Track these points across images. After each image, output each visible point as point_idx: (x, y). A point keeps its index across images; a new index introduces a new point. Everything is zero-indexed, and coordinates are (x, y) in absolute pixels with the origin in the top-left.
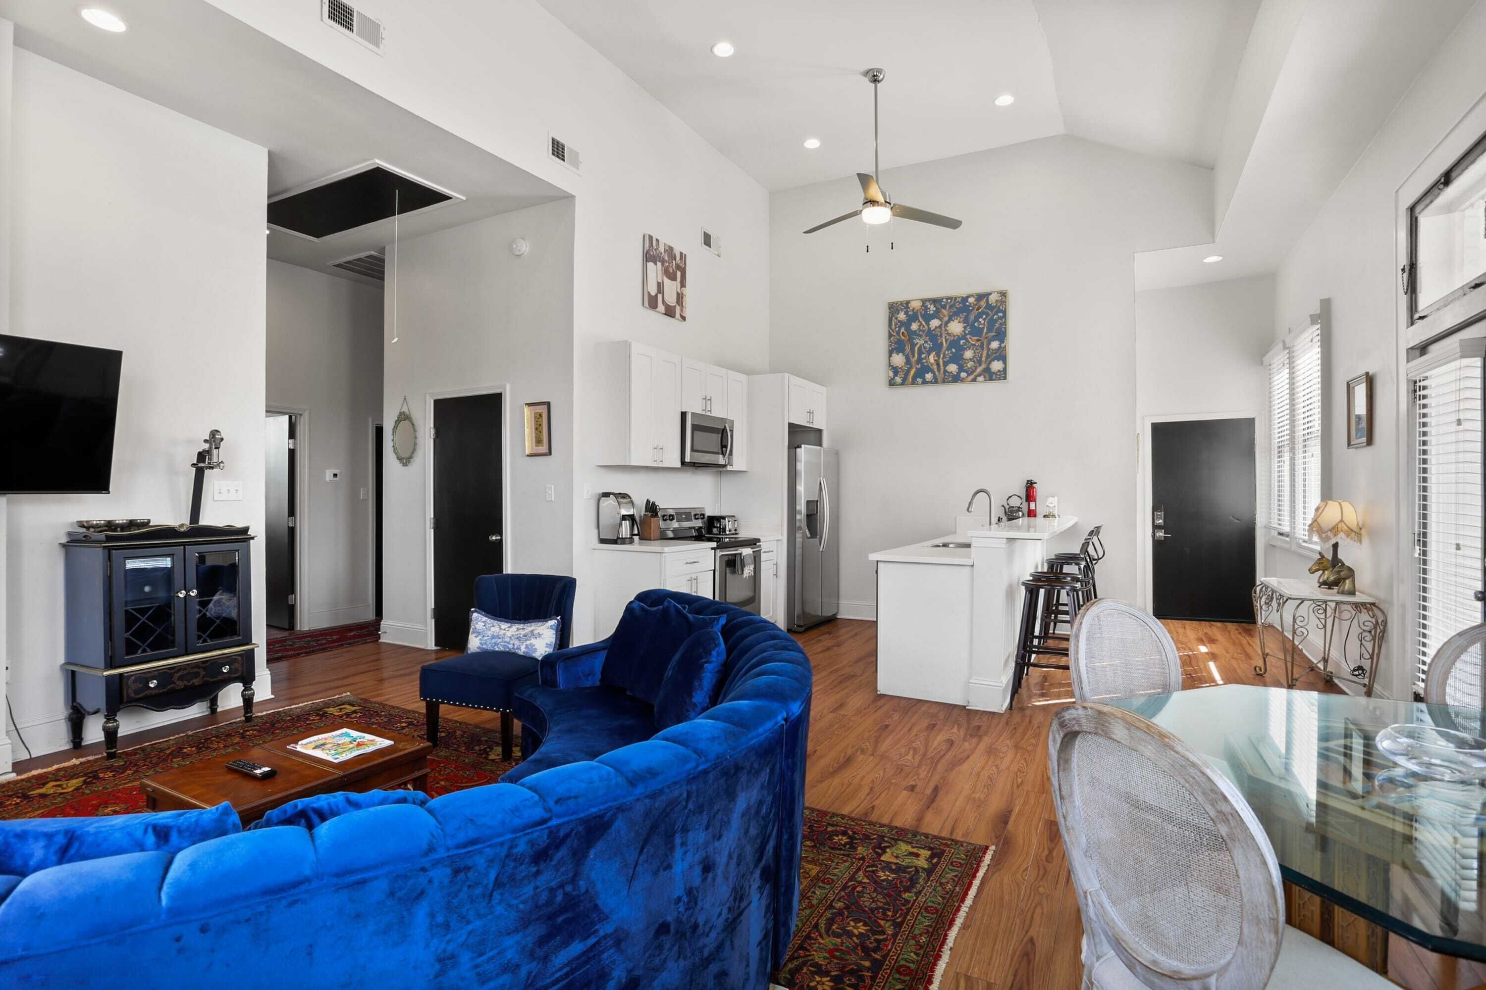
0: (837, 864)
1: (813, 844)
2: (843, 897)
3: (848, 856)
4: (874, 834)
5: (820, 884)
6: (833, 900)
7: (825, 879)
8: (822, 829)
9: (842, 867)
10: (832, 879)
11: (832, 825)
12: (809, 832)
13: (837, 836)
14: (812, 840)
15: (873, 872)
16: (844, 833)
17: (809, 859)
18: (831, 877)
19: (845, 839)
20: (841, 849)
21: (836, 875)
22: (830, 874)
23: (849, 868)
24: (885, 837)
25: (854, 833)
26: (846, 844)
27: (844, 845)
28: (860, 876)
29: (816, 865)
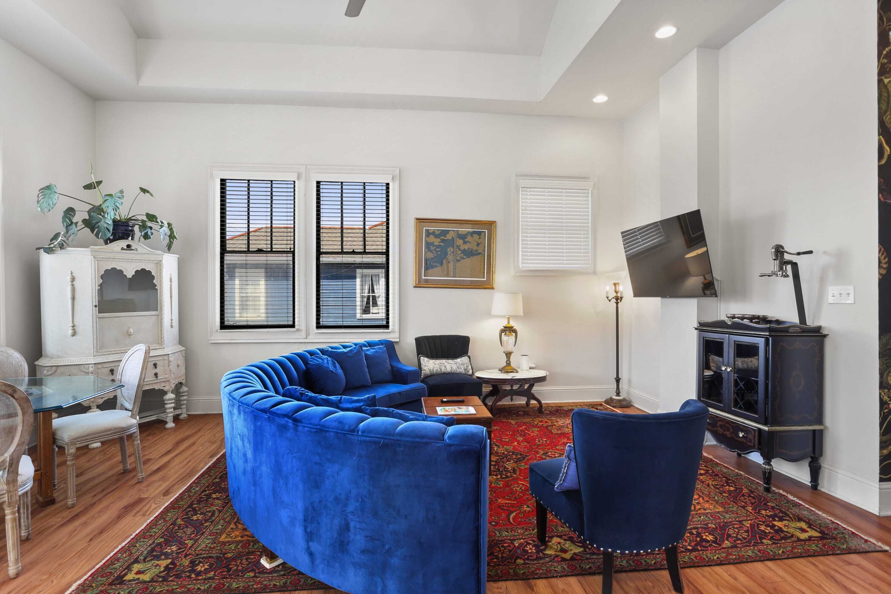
0: (207, 546)
1: (226, 556)
2: (204, 529)
3: (197, 555)
4: (171, 581)
5: (218, 531)
6: (210, 525)
7: (216, 534)
8: (219, 571)
9: (203, 545)
10: (212, 536)
11: (210, 578)
12: (230, 565)
13: (205, 569)
14: (226, 558)
15: (180, 549)
16: (199, 574)
17: (228, 544)
18: (211, 537)
19: (199, 568)
20: (203, 558)
21: (208, 539)
22: (212, 538)
23: (198, 546)
24: (162, 581)
25: (189, 577)
26: (198, 564)
27: (200, 562)
28: (190, 543)
29: (223, 542)
